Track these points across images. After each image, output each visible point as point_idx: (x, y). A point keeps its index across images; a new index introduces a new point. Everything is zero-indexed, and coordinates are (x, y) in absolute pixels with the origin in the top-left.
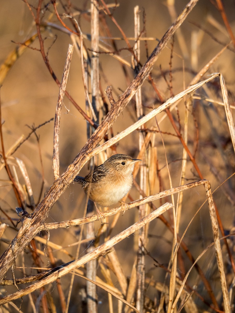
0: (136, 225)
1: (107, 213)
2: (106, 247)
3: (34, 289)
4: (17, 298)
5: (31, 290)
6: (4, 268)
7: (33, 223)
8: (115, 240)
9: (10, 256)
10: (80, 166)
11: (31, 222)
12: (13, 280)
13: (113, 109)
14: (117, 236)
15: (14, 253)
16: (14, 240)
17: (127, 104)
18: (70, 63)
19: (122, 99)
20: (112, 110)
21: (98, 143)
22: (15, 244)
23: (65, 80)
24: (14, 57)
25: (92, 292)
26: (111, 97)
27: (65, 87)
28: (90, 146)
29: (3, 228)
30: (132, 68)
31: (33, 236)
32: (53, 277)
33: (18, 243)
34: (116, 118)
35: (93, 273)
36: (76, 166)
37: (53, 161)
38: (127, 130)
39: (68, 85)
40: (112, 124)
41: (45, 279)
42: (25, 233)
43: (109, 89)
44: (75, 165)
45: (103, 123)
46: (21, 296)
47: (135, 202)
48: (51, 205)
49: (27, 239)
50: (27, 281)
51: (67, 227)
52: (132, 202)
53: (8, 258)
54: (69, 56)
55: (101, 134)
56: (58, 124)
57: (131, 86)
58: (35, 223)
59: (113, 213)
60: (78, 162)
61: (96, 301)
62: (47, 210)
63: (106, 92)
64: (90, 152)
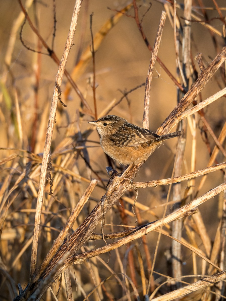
0: (221, 186)
1: (194, 174)
2: (192, 206)
3: (122, 243)
4: (105, 252)
5: (119, 244)
6: (94, 223)
7: (122, 182)
8: (201, 200)
9: (100, 212)
10: (169, 129)
11: (121, 181)
12: (102, 235)
13: (202, 74)
14: (203, 196)
15: (104, 209)
16: (104, 197)
17: (216, 71)
18: (162, 29)
19: (212, 66)
20: (201, 76)
21: (187, 107)
22: (104, 201)
23: (157, 45)
24: (109, 26)
25: (177, 252)
26: (201, 64)
27: (157, 52)
28: (179, 110)
29: (94, 184)
30: (223, 37)
31: (122, 194)
32: (141, 233)
33: (107, 199)
34: (205, 84)
35: (178, 234)
36: (165, 129)
37: (144, 123)
38: (216, 95)
39: (159, 50)
40: (201, 89)
41: (133, 234)
42: (114, 191)
43: (199, 55)
44: (164, 127)
45: (193, 88)
46: (109, 250)
47: (221, 164)
48: (139, 165)
49: (117, 197)
50: (115, 237)
51: (155, 186)
52: (218, 164)
53: (98, 214)
54: (162, 22)
55: (190, 99)
56: (149, 87)
57: (221, 53)
58: (124, 181)
59: (200, 174)
60: (167, 124)
61: (181, 262)
62: (136, 169)
63: (197, 58)
64: (179, 116)
